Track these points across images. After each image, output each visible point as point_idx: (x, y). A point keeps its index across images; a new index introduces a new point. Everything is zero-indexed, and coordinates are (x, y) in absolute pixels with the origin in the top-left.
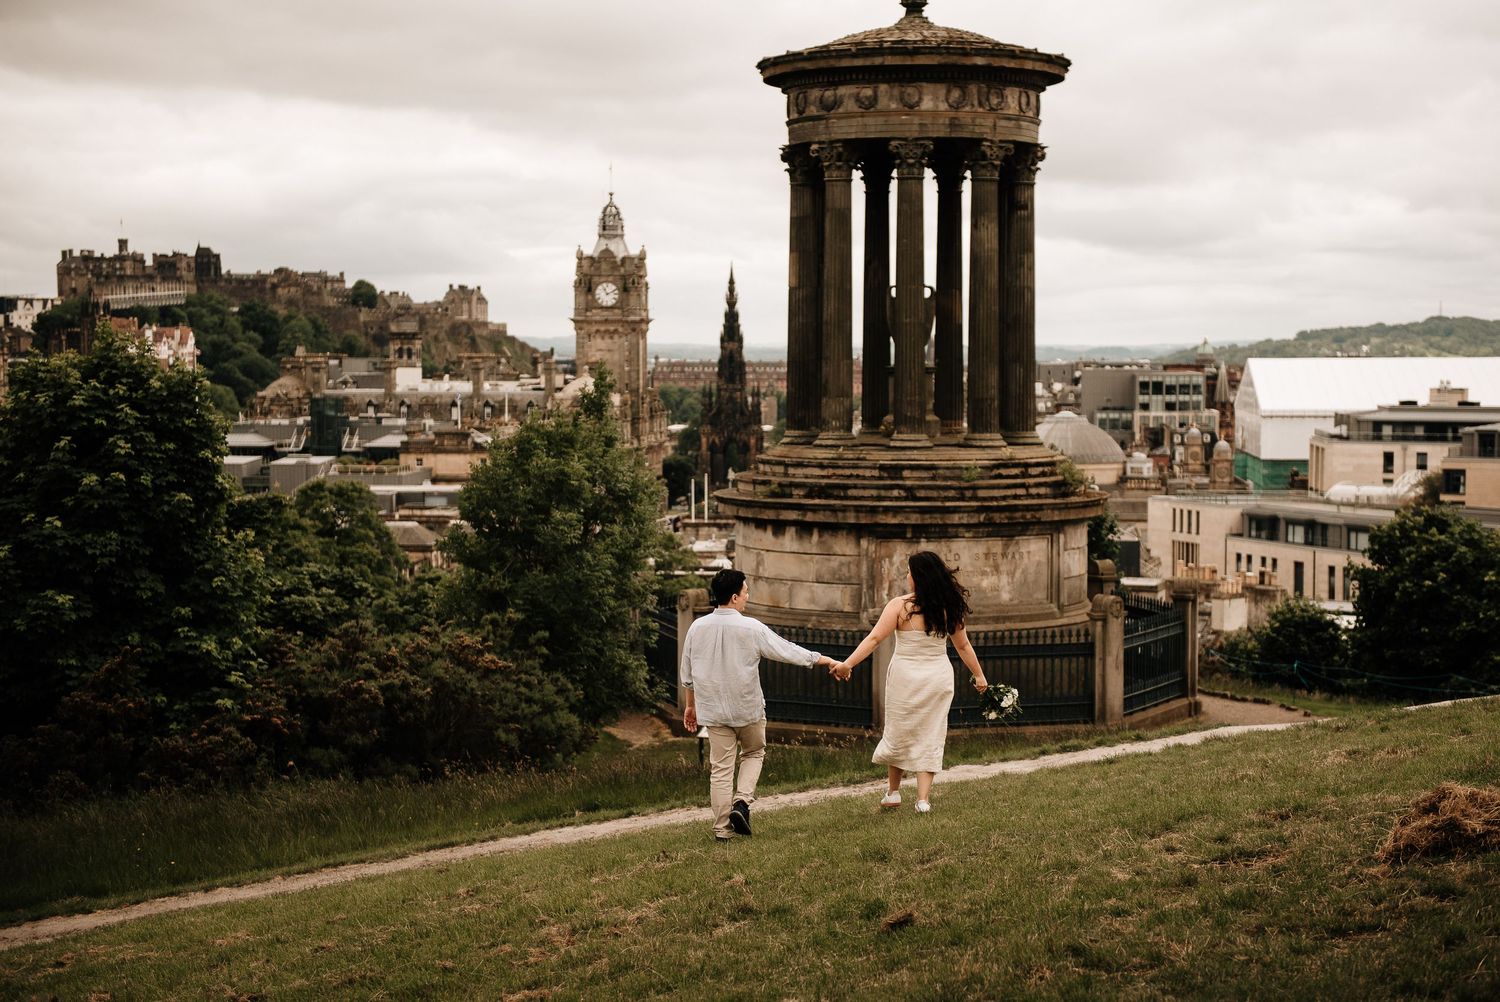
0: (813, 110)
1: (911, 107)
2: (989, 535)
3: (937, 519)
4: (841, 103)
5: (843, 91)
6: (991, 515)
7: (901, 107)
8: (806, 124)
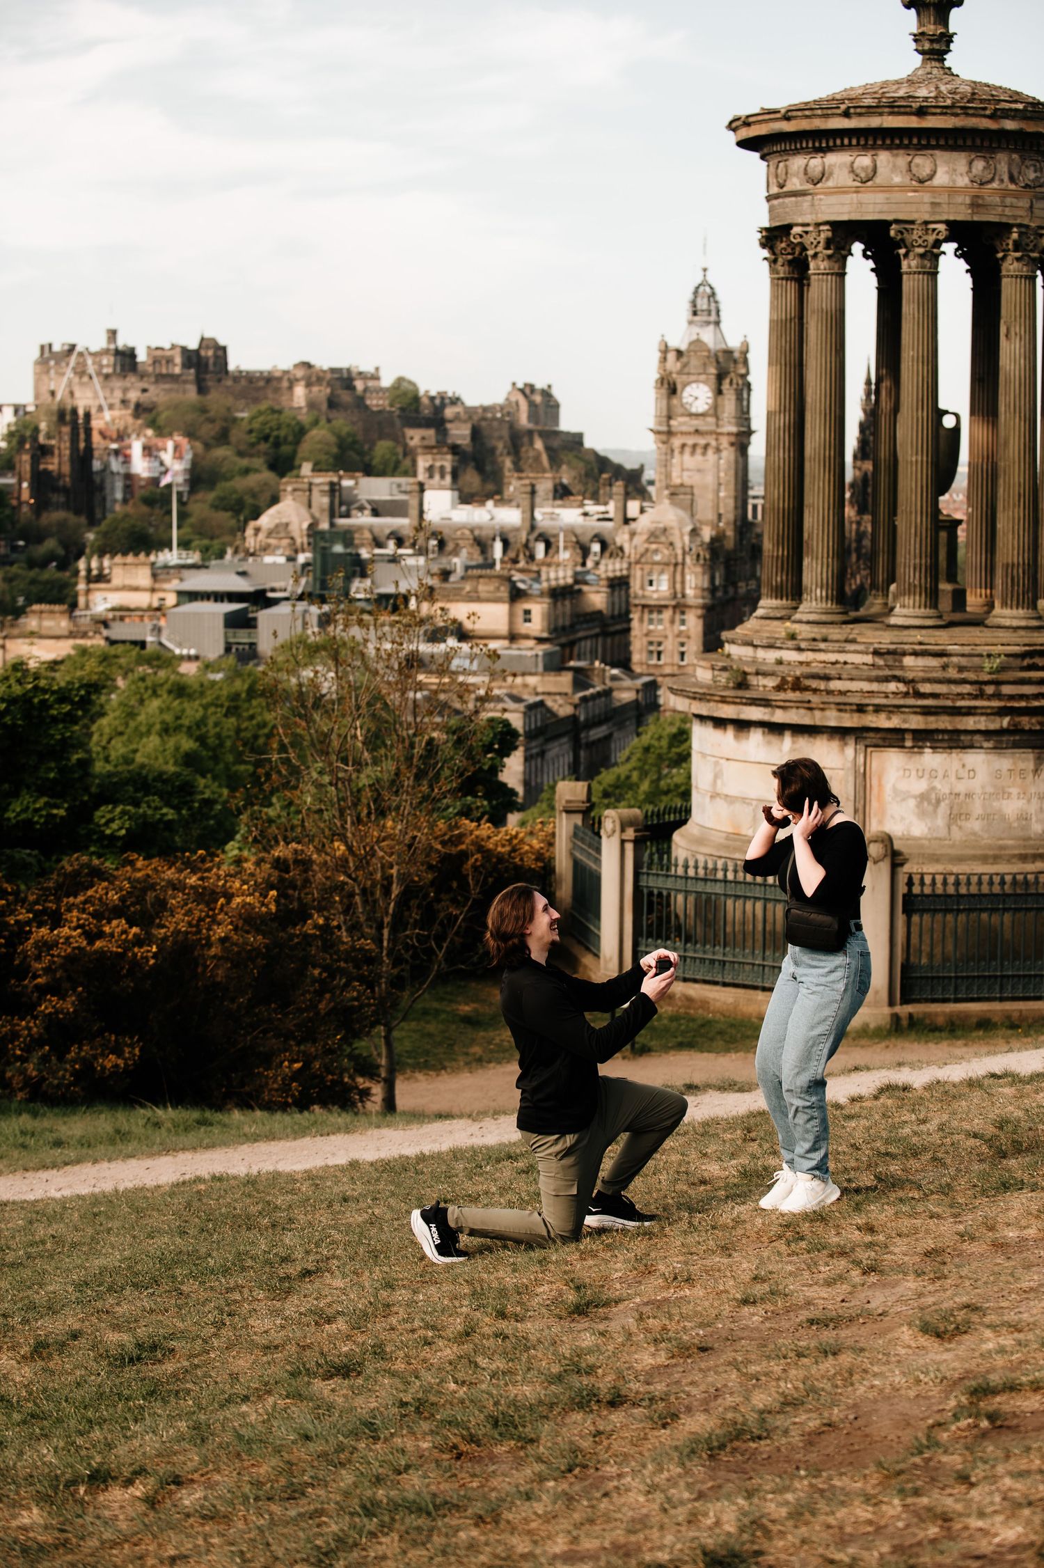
0: (795, 184)
1: (921, 181)
2: (1016, 745)
3: (944, 722)
4: (831, 174)
5: (833, 159)
6: (1017, 719)
7: (907, 180)
8: (787, 200)
